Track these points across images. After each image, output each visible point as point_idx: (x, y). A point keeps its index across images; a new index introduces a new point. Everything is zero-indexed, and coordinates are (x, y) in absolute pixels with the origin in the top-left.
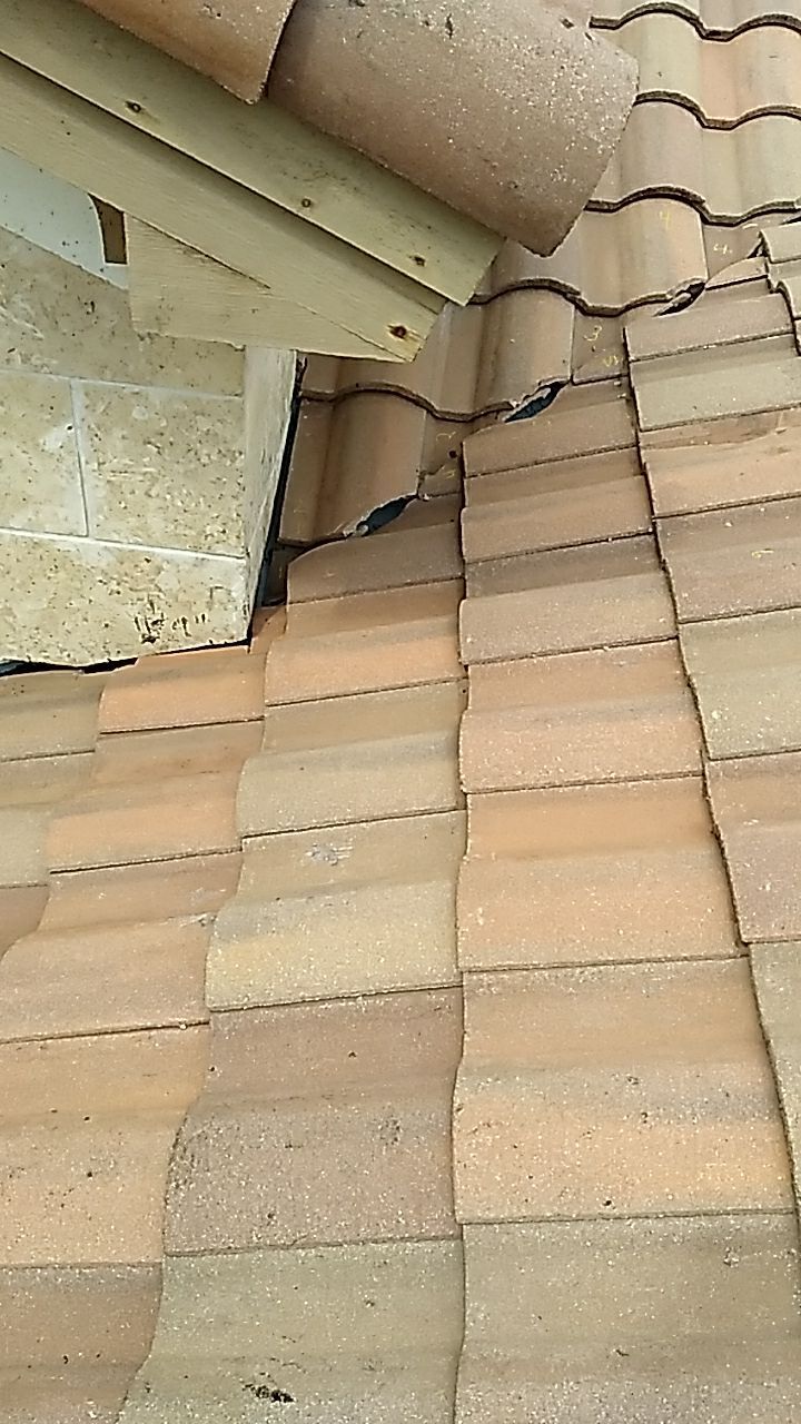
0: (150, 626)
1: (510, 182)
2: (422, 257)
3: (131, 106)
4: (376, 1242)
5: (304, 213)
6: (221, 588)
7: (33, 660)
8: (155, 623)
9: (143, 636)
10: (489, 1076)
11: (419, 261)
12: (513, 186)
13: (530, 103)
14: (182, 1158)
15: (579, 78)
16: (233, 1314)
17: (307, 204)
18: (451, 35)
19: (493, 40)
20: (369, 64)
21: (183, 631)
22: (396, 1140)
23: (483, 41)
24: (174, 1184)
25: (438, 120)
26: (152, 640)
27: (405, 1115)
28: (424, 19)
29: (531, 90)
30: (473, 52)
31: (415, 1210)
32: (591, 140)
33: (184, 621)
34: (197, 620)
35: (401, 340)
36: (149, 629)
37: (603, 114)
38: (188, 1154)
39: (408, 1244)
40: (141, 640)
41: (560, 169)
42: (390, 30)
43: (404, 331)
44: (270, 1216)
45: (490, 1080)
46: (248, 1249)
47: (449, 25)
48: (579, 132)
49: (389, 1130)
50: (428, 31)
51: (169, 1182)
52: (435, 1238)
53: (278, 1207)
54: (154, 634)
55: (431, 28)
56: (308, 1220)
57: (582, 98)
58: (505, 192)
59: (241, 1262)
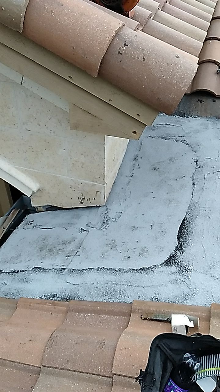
0: (82, 199)
1: (159, 97)
2: (139, 114)
3: (69, 77)
4: (92, 374)
5: (110, 103)
6: (99, 192)
7: (54, 205)
8: (83, 199)
9: (80, 202)
10: (130, 335)
11: (138, 115)
12: (159, 98)
13: (164, 78)
14: (51, 341)
15: (178, 71)
16: (54, 385)
17: (110, 100)
18: (144, 61)
19: (155, 62)
20: (123, 68)
21: (89, 202)
22: (103, 347)
23: (152, 62)
24: (47, 348)
25: (140, 81)
26: (82, 203)
27: (107, 341)
28: (137, 57)
29: (165, 74)
30: (150, 65)
31: (103, 367)
32: (181, 87)
33: (90, 199)
34: (93, 199)
35: (135, 134)
36: (81, 200)
37: (184, 80)
38: (53, 340)
39: (100, 377)
40: (79, 203)
41: (172, 94)
42: (128, 60)
43: (136, 133)
44: (68, 361)
45: (130, 336)
46: (61, 369)
47: (144, 58)
48: (177, 85)
49: (102, 344)
50: (138, 60)
51: (46, 347)
52: (107, 377)
53: (70, 359)
54: (82, 202)
55: (139, 59)
56: (77, 364)
57: (178, 76)
58: (157, 99)
59: (59, 372)
